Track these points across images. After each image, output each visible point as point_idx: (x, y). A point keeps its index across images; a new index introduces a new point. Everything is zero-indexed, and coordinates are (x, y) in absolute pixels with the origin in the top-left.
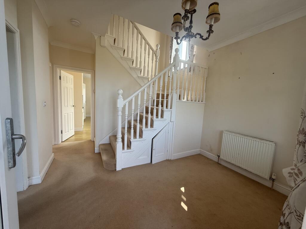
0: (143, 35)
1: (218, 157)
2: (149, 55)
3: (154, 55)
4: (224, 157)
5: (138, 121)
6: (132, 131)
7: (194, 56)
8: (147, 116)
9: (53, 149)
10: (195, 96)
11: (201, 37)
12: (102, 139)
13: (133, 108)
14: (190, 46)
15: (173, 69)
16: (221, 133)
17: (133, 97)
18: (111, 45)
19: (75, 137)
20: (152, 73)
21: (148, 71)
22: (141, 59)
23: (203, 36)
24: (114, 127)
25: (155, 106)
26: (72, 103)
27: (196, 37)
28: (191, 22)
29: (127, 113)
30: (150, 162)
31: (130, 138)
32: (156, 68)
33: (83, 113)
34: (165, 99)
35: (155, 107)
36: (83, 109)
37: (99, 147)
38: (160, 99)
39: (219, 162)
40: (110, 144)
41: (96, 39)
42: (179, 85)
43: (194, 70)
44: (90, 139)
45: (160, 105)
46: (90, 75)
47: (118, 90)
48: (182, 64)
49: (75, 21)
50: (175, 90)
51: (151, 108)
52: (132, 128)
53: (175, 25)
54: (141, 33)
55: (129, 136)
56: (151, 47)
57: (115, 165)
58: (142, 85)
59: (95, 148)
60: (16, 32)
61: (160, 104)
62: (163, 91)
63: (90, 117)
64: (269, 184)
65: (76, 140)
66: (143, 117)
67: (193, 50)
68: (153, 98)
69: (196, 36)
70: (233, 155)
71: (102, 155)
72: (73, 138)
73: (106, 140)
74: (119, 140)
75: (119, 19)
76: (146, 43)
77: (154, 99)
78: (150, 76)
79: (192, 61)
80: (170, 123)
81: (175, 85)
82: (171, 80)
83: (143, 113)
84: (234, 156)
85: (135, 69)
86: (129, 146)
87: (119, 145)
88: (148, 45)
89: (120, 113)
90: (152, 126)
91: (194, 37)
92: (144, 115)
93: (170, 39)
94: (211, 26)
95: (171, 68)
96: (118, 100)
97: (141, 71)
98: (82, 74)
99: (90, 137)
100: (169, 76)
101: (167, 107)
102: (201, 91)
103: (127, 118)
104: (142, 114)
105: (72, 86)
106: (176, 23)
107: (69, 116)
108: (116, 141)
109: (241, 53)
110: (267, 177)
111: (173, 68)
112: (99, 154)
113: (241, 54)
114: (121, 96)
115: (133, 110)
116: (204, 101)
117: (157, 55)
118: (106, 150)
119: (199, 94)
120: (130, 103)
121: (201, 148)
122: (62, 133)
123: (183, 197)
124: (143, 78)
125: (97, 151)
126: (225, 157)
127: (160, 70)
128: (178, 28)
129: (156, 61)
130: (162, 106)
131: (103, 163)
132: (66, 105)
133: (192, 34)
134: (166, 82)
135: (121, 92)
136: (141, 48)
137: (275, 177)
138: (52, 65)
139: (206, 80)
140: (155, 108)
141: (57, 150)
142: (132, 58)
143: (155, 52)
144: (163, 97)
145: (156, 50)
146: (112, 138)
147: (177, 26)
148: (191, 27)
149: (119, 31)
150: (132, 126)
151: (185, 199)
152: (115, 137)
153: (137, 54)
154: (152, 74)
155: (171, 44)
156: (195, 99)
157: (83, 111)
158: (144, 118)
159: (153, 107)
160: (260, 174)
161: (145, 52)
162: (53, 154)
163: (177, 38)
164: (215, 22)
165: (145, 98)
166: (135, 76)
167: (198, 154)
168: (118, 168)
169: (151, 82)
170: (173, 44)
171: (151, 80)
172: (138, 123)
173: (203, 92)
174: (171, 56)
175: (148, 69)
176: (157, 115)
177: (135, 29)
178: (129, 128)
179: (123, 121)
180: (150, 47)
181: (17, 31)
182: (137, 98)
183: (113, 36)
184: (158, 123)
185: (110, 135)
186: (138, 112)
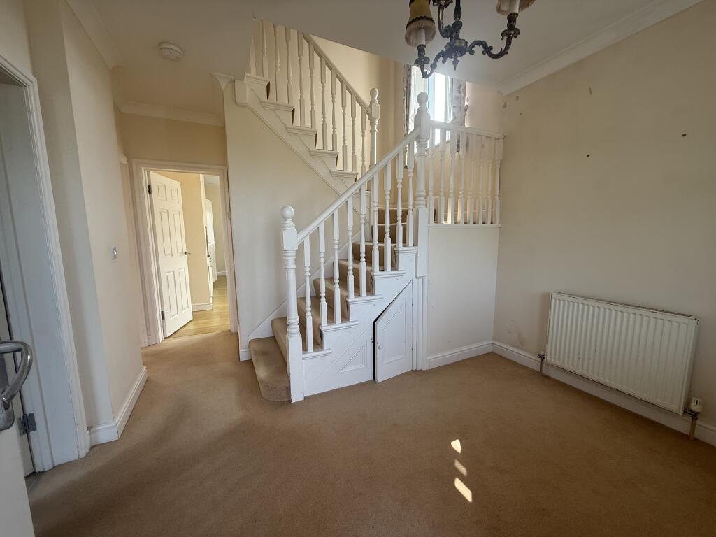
0: (336, 70)
1: (540, 360)
2: (353, 117)
3: (367, 116)
4: (557, 358)
5: (337, 281)
6: (324, 305)
7: (466, 110)
8: (356, 266)
9: (145, 355)
10: (475, 209)
11: (487, 50)
12: (254, 328)
13: (322, 249)
14: (456, 87)
15: (415, 146)
16: (546, 299)
17: (320, 223)
18: (259, 99)
19: (195, 324)
20: (363, 161)
21: (354, 157)
22: (334, 128)
23: (491, 48)
24: (280, 298)
25: (376, 242)
26: (181, 245)
27: (472, 53)
28: (458, 12)
29: (307, 263)
30: (371, 378)
31: (320, 324)
32: (372, 148)
33: (211, 269)
34: (400, 223)
35: (376, 245)
36: (208, 259)
37: (249, 347)
38: (388, 224)
39: (544, 372)
40: (274, 338)
41: (223, 87)
42: (431, 184)
43: (467, 145)
44: (229, 328)
45: (388, 239)
46: (218, 177)
47: (283, 208)
48: (438, 132)
49: (171, 47)
50: (422, 198)
51: (367, 247)
52: (323, 299)
53: (414, 25)
54: (332, 64)
55: (317, 319)
56: (359, 97)
57: (288, 389)
58: (341, 193)
59: (240, 351)
60: (29, 82)
61: (388, 235)
62: (394, 203)
63: (225, 276)
64: (682, 426)
65: (197, 332)
66: (348, 271)
67: (463, 95)
68: (369, 223)
69: (473, 49)
70: (579, 353)
71: (255, 366)
72: (191, 327)
73: (263, 331)
74: (294, 328)
75: (275, 35)
76: (344, 87)
77: (372, 224)
78: (359, 170)
79: (463, 124)
80: (415, 280)
81: (422, 187)
82: (411, 175)
83: (347, 260)
84: (584, 354)
85: (322, 154)
86: (318, 343)
87: (294, 341)
88: (351, 94)
89: (291, 264)
90: (370, 290)
91: (467, 53)
92: (351, 264)
93: (403, 74)
94: (512, 18)
95: (409, 145)
96: (285, 233)
97: (337, 159)
98: (202, 177)
99: (228, 324)
100: (406, 167)
101: (405, 242)
102: (489, 197)
103: (308, 274)
104: (344, 263)
105: (180, 207)
106: (418, 22)
107: (177, 276)
108: (287, 332)
109: (590, 89)
110: (677, 406)
111: (415, 143)
112: (250, 362)
113: (591, 92)
114: (290, 222)
115: (322, 255)
116: (497, 220)
117: (373, 115)
118: (264, 353)
119: (484, 207)
120: (314, 237)
121: (494, 339)
122: (163, 317)
123: (458, 465)
124: (342, 176)
125: (244, 356)
126: (559, 358)
127: (384, 151)
128: (423, 33)
129: (372, 131)
130: (393, 240)
131: (261, 386)
132: (168, 251)
133: (463, 45)
134: (400, 181)
135: (290, 211)
136: (333, 101)
137: (698, 406)
138: (128, 161)
139: (500, 169)
140: (376, 248)
141: (155, 358)
142: (313, 129)
143: (369, 110)
144: (394, 218)
145: (371, 103)
146: (278, 325)
147: (420, 28)
148: (457, 26)
149: (276, 63)
150: (323, 295)
151: (464, 470)
152: (283, 320)
153: (324, 118)
154: (363, 164)
155: (406, 88)
156: (475, 217)
157: (209, 264)
158: (351, 273)
159: (371, 244)
160: (658, 402)
161: (344, 110)
162: (145, 368)
163: (421, 61)
164: (522, 8)
165: (351, 223)
166: (323, 172)
167: (489, 354)
168: (296, 397)
169: (362, 184)
170: (410, 84)
171: (363, 176)
172: (337, 286)
173: (493, 199)
174: (408, 116)
175: (353, 153)
176: (382, 264)
177: (316, 56)
178: (316, 299)
179: (300, 284)
180: (356, 98)
181: (32, 82)
182: (329, 223)
183: (263, 78)
184: (386, 283)
185: (273, 317)
186: (335, 258)
